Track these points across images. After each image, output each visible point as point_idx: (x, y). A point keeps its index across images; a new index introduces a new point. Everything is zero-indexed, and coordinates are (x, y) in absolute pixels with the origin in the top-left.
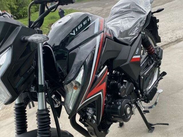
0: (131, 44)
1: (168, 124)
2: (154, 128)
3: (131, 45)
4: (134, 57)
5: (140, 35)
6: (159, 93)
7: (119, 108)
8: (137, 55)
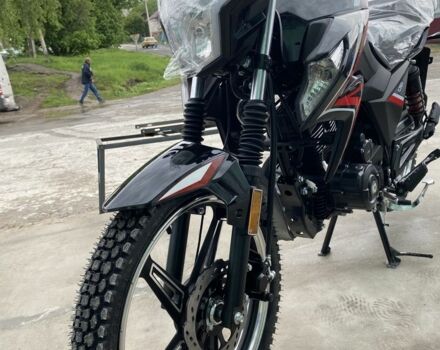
0: (392, 68)
1: (431, 257)
2: (399, 261)
3: (393, 72)
4: (395, 95)
5: (407, 63)
6: (427, 184)
7: (361, 174)
8: (399, 93)
